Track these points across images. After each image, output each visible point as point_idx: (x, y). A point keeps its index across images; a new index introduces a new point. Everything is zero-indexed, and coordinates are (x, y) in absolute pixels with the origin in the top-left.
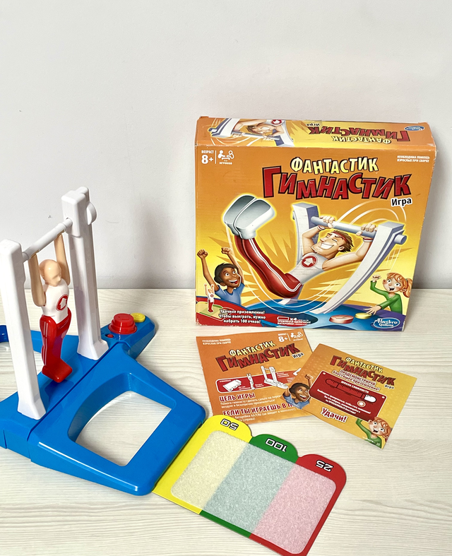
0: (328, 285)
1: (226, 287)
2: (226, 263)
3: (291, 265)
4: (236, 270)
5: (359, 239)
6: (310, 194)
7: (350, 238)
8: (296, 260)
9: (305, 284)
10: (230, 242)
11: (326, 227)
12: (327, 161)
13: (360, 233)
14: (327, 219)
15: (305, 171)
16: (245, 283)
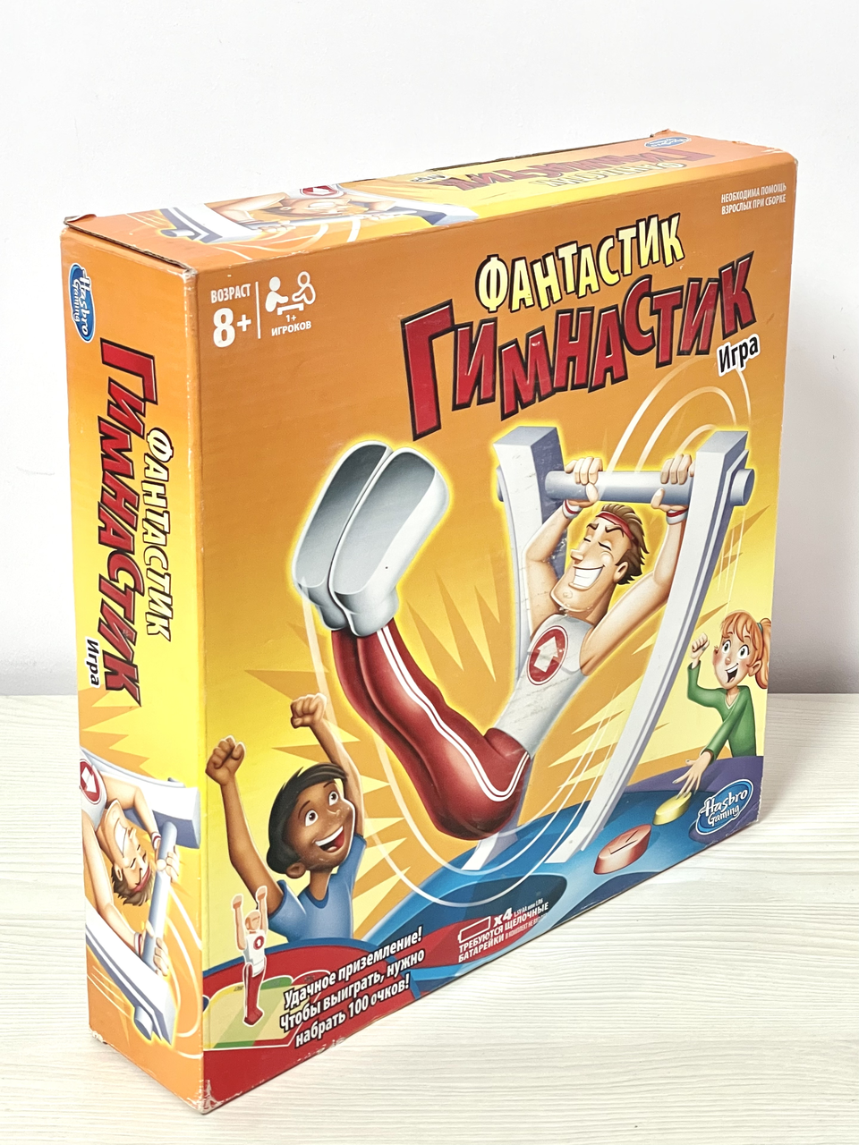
0: (594, 728)
1: (305, 880)
2: (307, 764)
3: (501, 691)
4: (339, 783)
5: (659, 520)
6: (537, 388)
7: (638, 523)
8: (515, 663)
9: (536, 753)
10: (319, 669)
11: (583, 500)
12: (567, 253)
13: (658, 495)
14: (584, 471)
15: (515, 306)
16: (370, 827)
